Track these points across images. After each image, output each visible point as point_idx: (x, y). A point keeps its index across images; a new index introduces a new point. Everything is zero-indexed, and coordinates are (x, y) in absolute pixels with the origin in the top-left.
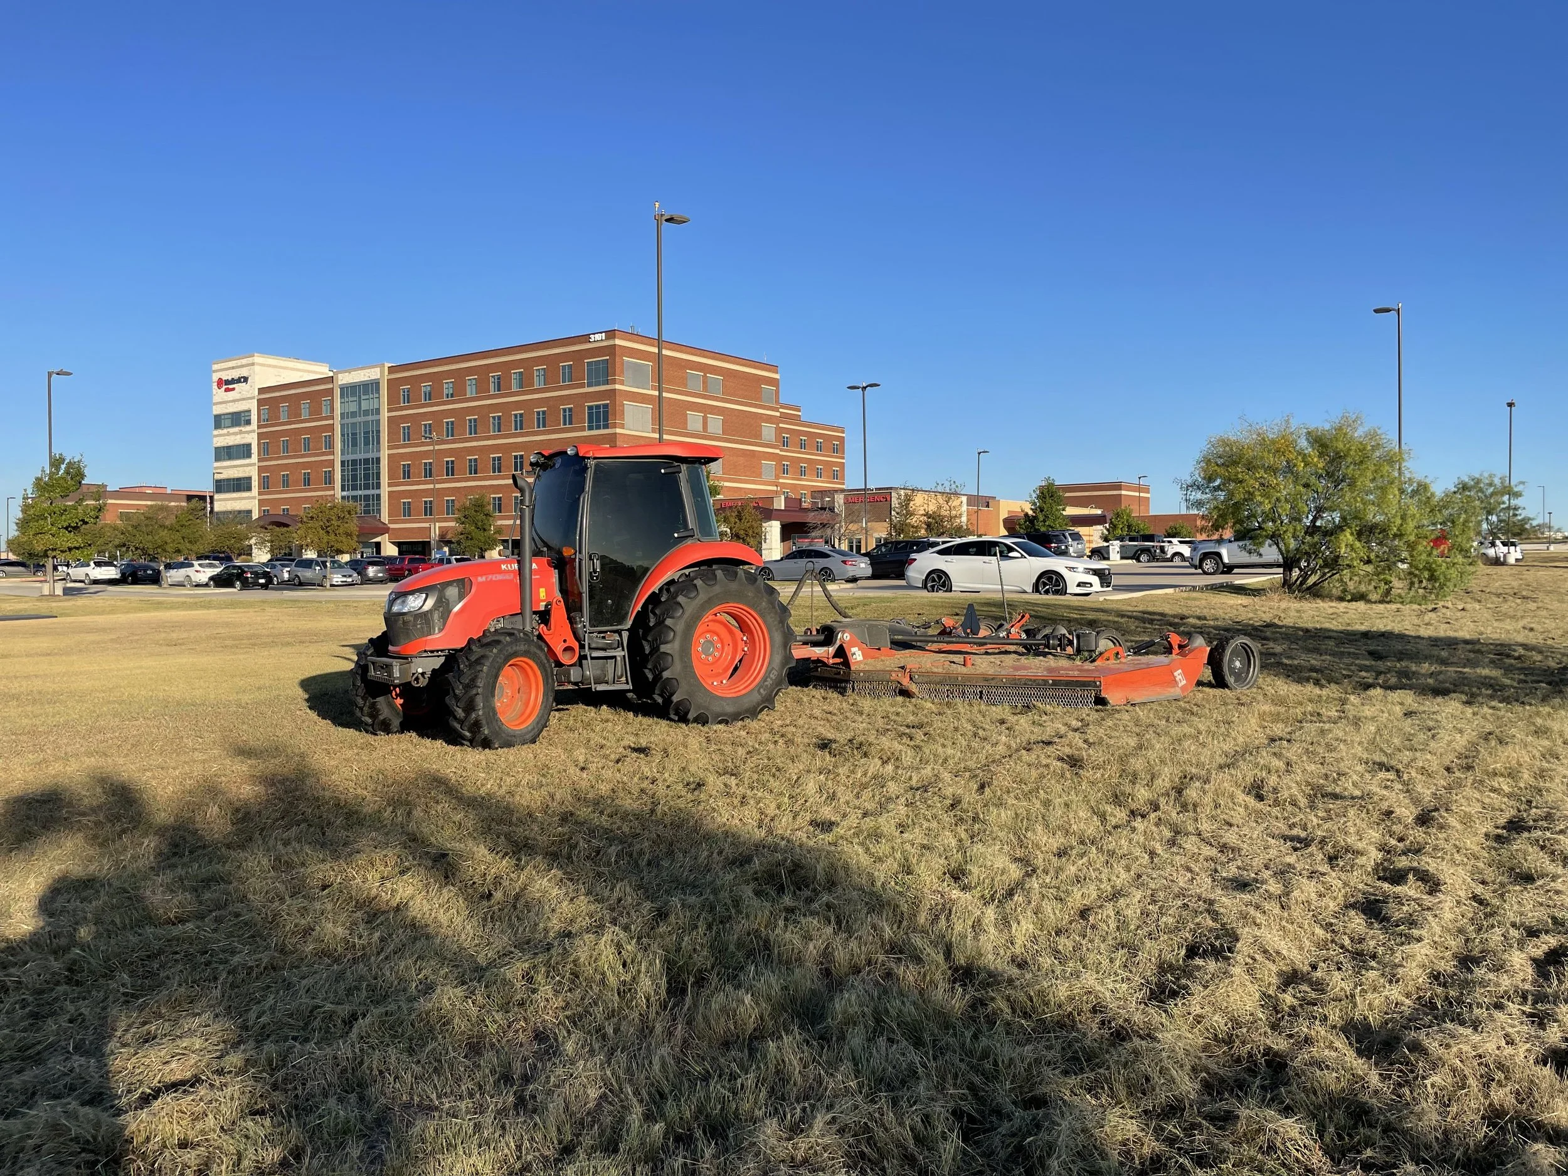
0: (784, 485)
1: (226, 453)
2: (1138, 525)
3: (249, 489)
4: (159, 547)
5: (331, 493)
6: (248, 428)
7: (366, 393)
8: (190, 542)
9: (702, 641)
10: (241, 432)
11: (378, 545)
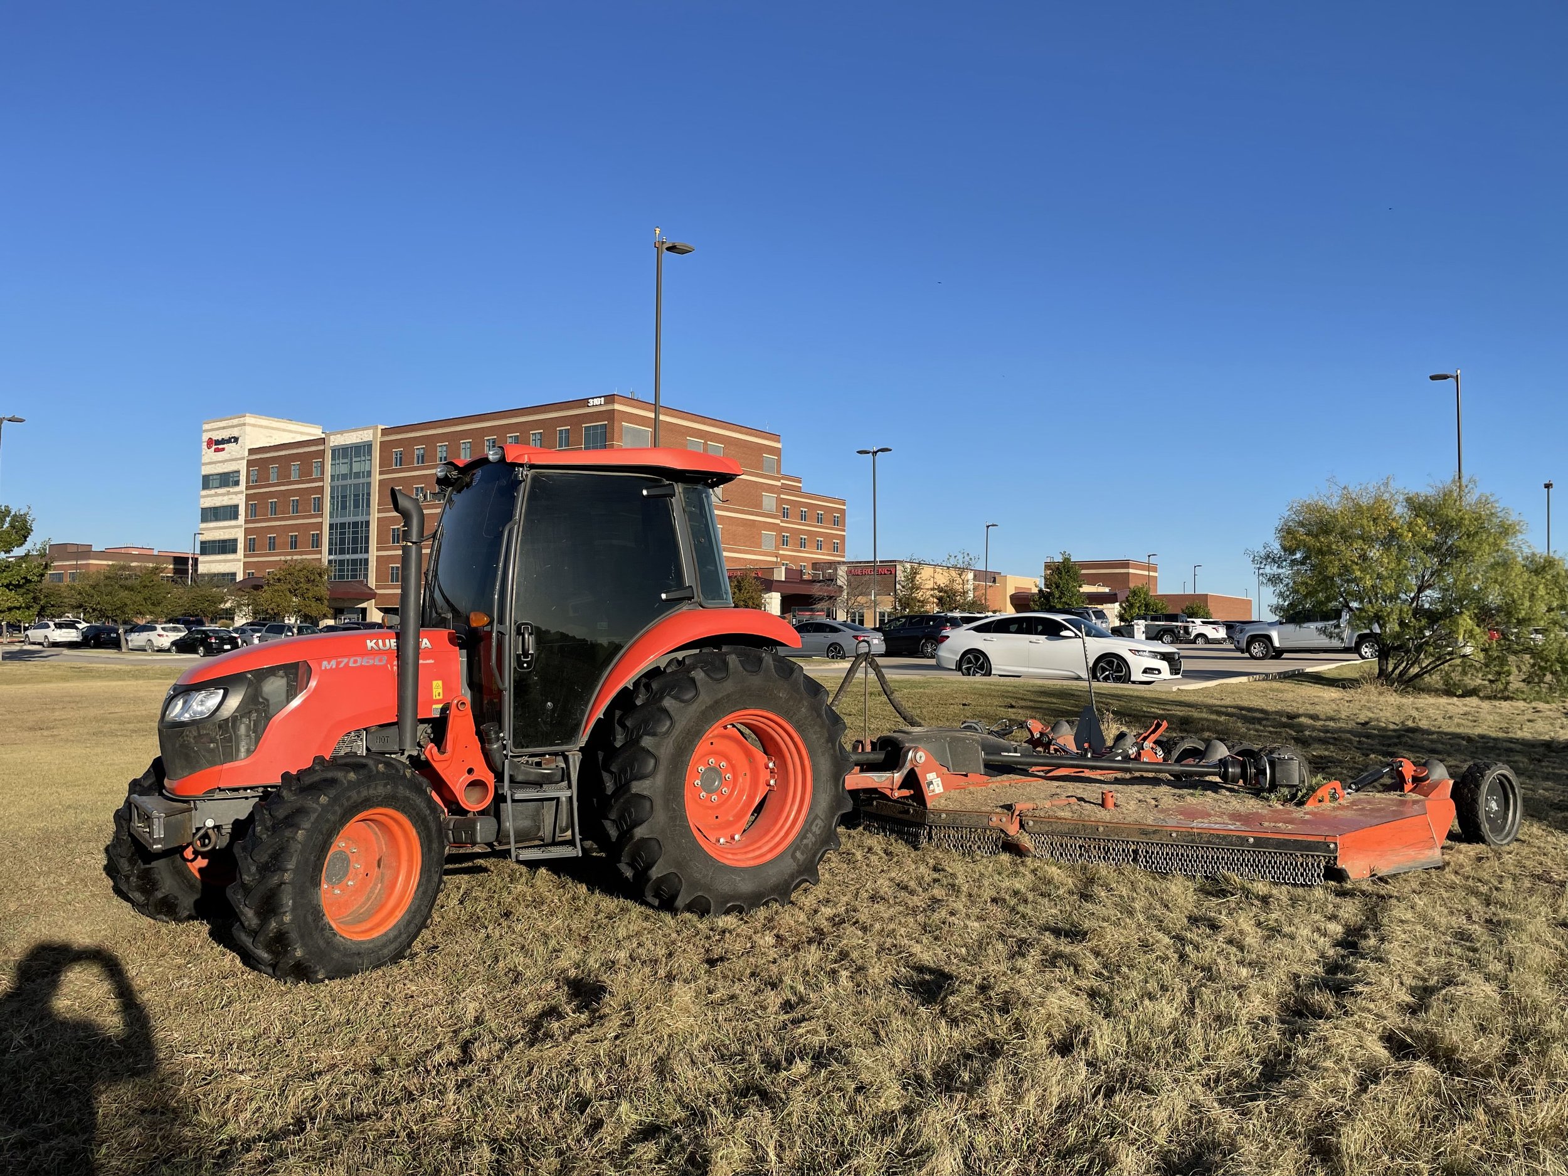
0: (784, 557)
1: (212, 514)
2: (1156, 604)
3: (234, 551)
4: (118, 608)
5: (318, 556)
6: (236, 489)
7: (358, 455)
8: (153, 604)
9: (702, 768)
10: (228, 493)
11: (364, 611)
